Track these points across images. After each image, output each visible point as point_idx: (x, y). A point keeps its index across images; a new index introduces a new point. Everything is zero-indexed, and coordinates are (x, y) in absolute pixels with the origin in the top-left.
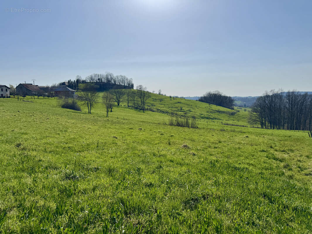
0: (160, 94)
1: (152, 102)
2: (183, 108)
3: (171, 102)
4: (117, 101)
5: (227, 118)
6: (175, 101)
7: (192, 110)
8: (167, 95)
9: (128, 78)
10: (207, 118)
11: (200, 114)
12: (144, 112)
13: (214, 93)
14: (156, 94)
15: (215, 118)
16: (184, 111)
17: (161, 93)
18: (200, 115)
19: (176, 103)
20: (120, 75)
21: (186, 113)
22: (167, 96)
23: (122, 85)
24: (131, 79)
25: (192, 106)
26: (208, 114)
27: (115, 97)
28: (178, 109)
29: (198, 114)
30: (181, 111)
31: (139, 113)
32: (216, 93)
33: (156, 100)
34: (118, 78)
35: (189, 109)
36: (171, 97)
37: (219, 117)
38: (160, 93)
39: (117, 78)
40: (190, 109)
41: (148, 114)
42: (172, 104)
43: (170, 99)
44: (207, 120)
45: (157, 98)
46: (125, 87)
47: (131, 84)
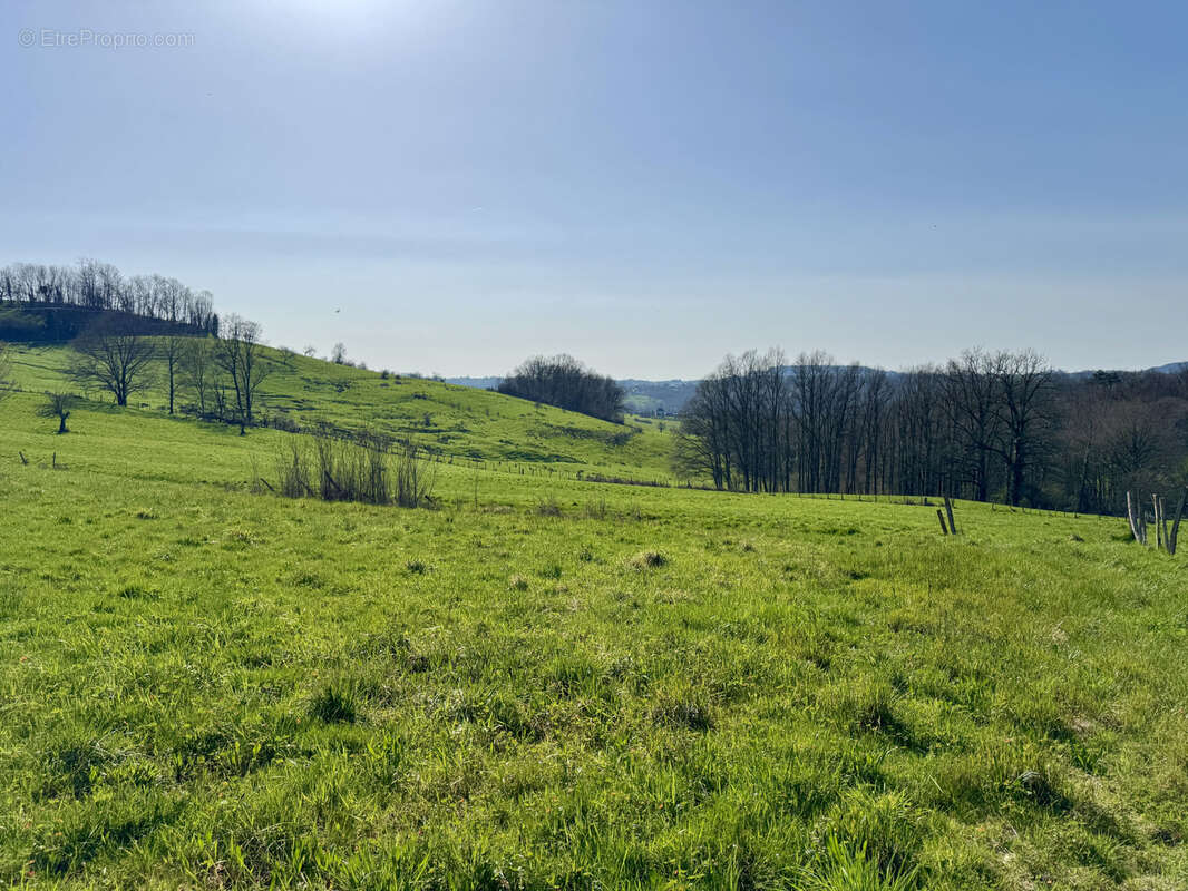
0: (339, 362)
1: (300, 395)
2: (434, 420)
3: (385, 393)
4: (114, 383)
5: (600, 457)
6: (403, 390)
7: (470, 426)
8: (370, 368)
9: (192, 291)
10: (528, 457)
11: (501, 441)
12: (243, 433)
13: (556, 363)
14: (323, 361)
15: (557, 456)
16: (439, 431)
17: (346, 358)
18: (501, 447)
19: (406, 399)
20: (150, 274)
21: (444, 440)
22: (372, 372)
23: (159, 320)
24: (207, 293)
25: (469, 409)
26: (532, 440)
27: (103, 366)
28: (416, 424)
29: (493, 440)
30: (426, 431)
31: (220, 438)
32: (562, 363)
33: (318, 384)
34: (140, 287)
35: (459, 421)
36: (385, 375)
37: (572, 451)
38: (340, 356)
39: (134, 285)
40: (462, 423)
41: (260, 441)
42: (387, 401)
43: (382, 382)
44: (526, 465)
45: (324, 378)
46: (174, 328)
47: (204, 317)
